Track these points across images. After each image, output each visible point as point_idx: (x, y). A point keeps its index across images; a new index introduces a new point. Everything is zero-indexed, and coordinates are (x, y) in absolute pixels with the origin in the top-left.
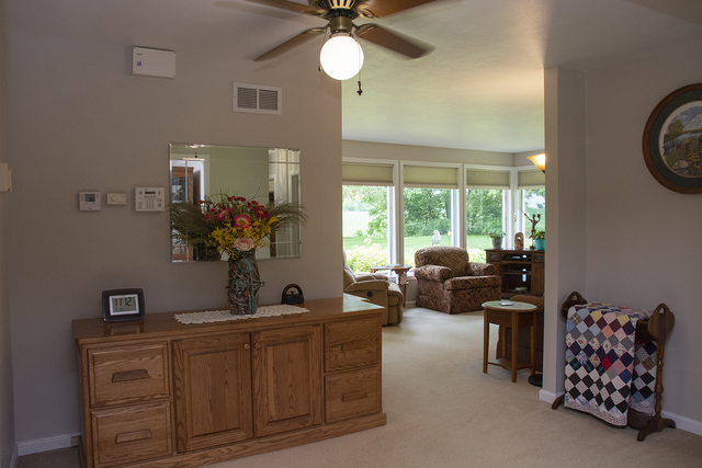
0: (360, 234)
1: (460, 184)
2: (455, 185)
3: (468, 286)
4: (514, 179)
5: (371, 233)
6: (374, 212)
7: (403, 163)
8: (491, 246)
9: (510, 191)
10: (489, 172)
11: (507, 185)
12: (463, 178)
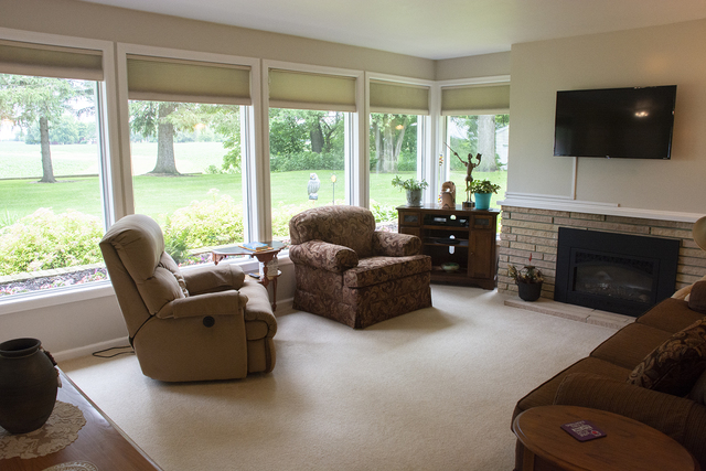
0: (213, 170)
1: (360, 103)
2: (351, 105)
3: (384, 278)
4: (435, 100)
5: (227, 168)
6: (230, 144)
7: (268, 64)
8: (405, 202)
9: (429, 118)
10: (401, 87)
11: (426, 108)
12: (364, 95)
